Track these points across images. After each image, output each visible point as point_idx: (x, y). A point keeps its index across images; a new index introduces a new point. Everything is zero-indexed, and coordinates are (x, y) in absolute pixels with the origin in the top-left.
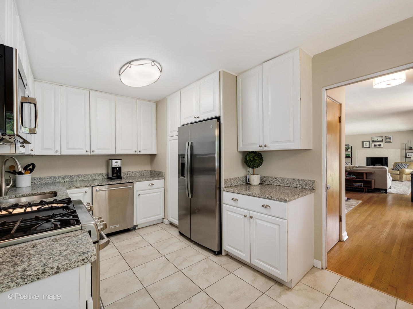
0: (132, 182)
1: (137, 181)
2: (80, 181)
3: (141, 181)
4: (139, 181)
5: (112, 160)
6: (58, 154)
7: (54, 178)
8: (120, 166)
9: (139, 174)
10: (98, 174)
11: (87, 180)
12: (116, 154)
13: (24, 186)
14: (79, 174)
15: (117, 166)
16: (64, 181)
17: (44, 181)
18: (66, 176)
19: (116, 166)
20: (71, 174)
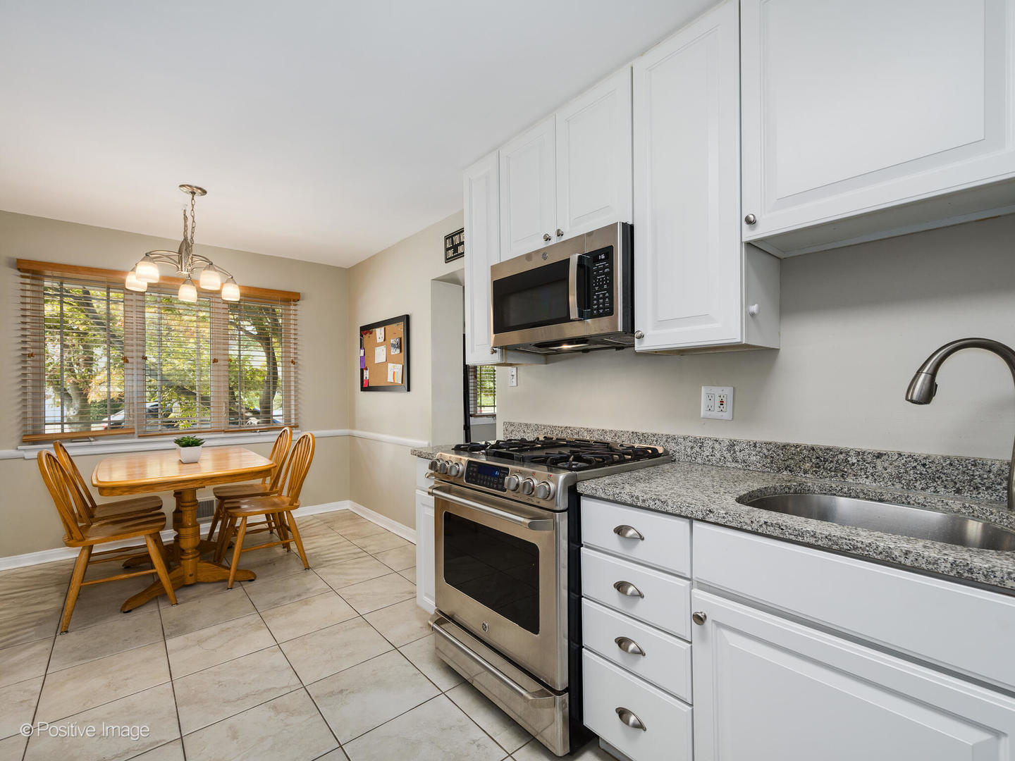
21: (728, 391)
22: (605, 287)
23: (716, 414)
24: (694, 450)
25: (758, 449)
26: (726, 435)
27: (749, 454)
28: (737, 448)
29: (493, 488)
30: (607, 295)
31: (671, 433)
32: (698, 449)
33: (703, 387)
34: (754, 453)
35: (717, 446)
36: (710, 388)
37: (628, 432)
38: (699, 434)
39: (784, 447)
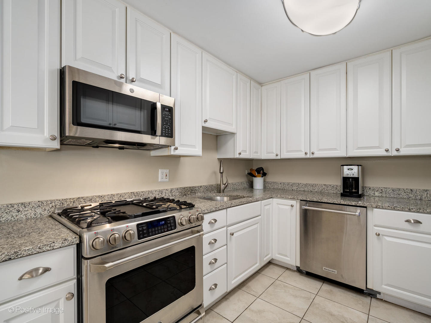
0: (366, 207)
1: (374, 206)
2: (308, 191)
3: (383, 208)
4: (379, 208)
5: (343, 165)
6: (279, 157)
7: (284, 184)
8: (356, 175)
9: (408, 195)
10: (330, 185)
11: (316, 192)
12: (348, 156)
13: (258, 188)
14: (307, 183)
15: (352, 176)
16: (293, 189)
17: (276, 187)
18: (294, 184)
19: (349, 176)
20: (299, 182)
21: (168, 171)
22: (169, 124)
23: (164, 180)
24: (159, 195)
25: (178, 190)
26: (169, 187)
27: (176, 193)
28: (173, 191)
29: (165, 232)
30: (170, 128)
31: (150, 190)
32: (161, 195)
33: (160, 170)
34: (177, 192)
35: (167, 192)
36: (162, 170)
37: (128, 193)
38: (161, 188)
39: (184, 188)
